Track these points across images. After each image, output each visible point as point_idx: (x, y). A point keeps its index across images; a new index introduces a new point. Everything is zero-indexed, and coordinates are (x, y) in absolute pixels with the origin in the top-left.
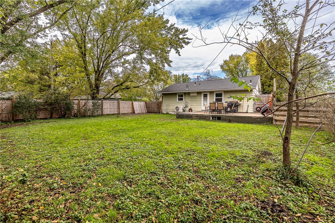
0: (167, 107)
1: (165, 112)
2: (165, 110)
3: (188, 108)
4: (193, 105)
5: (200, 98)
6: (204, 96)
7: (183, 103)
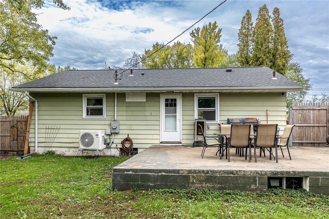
0: (49, 136)
1: (40, 151)
2: (43, 145)
3: (119, 136)
4: (134, 127)
5: (156, 108)
6: (167, 105)
7: (103, 122)
